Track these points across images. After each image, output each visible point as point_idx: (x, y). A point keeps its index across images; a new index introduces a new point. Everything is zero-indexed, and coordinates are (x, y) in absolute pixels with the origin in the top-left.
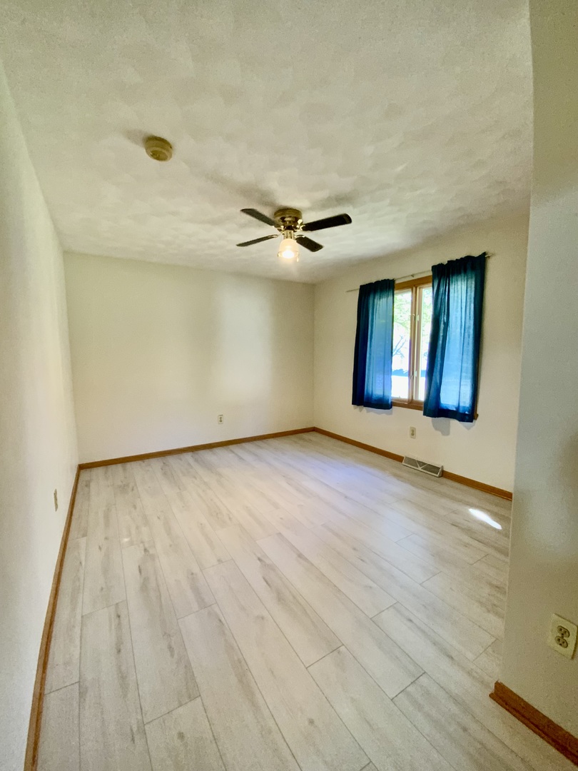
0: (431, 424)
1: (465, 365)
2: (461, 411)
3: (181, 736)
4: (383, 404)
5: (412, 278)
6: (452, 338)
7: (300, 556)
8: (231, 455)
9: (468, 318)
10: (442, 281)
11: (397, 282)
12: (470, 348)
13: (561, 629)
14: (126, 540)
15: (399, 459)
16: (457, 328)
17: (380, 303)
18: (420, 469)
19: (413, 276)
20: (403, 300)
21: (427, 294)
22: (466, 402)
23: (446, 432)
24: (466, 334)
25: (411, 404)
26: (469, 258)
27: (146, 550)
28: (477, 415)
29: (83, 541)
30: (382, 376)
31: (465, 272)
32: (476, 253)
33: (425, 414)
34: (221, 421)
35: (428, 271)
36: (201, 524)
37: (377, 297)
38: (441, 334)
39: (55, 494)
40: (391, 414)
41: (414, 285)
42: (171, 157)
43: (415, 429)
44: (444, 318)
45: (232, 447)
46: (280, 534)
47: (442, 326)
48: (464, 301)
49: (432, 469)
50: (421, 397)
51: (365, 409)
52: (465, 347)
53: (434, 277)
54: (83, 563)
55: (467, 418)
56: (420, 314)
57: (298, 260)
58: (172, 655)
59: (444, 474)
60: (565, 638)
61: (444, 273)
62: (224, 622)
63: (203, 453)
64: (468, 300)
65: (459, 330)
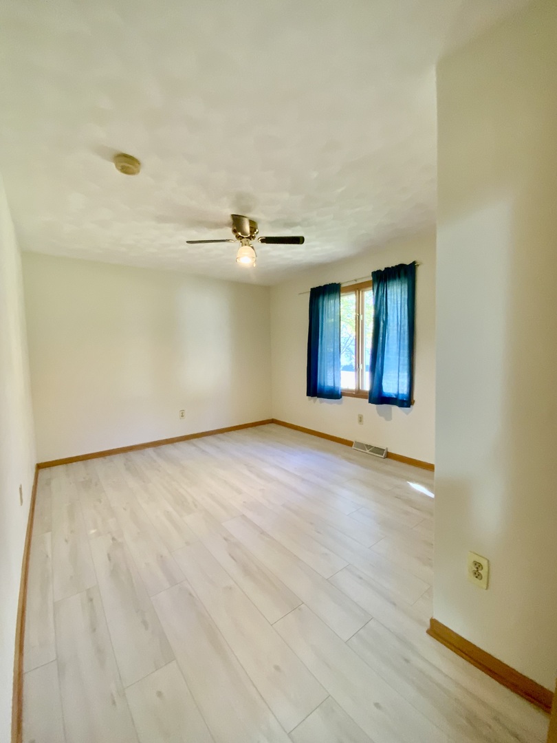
0: (376, 411)
1: (402, 358)
2: (400, 398)
3: (160, 694)
4: (334, 395)
5: (354, 283)
6: (390, 335)
7: (263, 533)
8: (193, 448)
9: (403, 317)
10: (380, 285)
11: (343, 286)
12: (406, 342)
13: (476, 563)
14: (93, 531)
15: (349, 443)
16: (394, 326)
17: (329, 304)
18: (367, 451)
19: (356, 280)
20: (347, 301)
21: (369, 296)
22: (404, 390)
23: (388, 417)
24: (402, 331)
25: (358, 394)
26: (402, 266)
27: (113, 539)
28: (414, 401)
29: (48, 535)
30: (332, 369)
31: (399, 277)
32: (408, 262)
33: (370, 402)
34: (182, 416)
35: (368, 277)
36: (168, 512)
37: (326, 298)
38: (381, 331)
39: (20, 489)
40: (341, 403)
41: (358, 288)
42: (139, 172)
43: (362, 416)
44: (383, 317)
45: (194, 441)
46: (243, 516)
47: (382, 324)
48: (399, 302)
49: (378, 451)
50: (367, 387)
51: (318, 400)
52: (401, 343)
53: (374, 281)
54: (50, 556)
55: (405, 404)
56: (363, 313)
57: (254, 265)
58: (147, 628)
59: (389, 455)
60: (480, 571)
61: (382, 278)
62: (194, 595)
63: (164, 448)
64: (403, 301)
65: (396, 327)
